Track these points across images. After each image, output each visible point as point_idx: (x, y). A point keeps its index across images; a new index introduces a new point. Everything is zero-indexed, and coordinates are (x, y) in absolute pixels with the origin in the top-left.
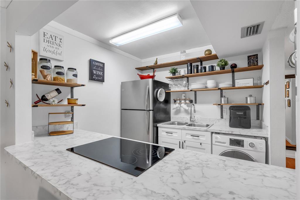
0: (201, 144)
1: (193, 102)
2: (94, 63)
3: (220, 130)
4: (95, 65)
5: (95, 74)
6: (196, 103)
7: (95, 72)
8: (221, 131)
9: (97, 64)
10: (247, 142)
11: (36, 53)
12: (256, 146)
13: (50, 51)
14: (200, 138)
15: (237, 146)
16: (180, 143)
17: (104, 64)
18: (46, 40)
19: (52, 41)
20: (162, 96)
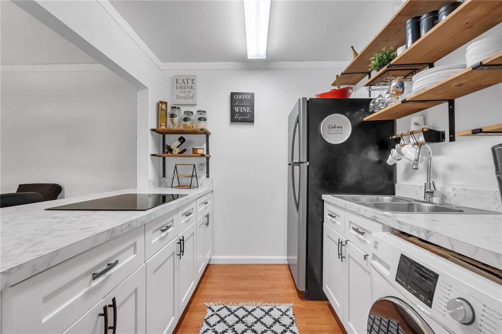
0: (365, 258)
2: (236, 97)
4: (237, 99)
5: (237, 113)
6: (454, 140)
7: (237, 110)
9: (240, 97)
10: (450, 288)
11: (166, 103)
12: (482, 326)
13: (182, 97)
14: (366, 240)
15: (412, 292)
16: (339, 243)
17: (252, 95)
18: (178, 87)
19: (184, 85)
20: (341, 132)
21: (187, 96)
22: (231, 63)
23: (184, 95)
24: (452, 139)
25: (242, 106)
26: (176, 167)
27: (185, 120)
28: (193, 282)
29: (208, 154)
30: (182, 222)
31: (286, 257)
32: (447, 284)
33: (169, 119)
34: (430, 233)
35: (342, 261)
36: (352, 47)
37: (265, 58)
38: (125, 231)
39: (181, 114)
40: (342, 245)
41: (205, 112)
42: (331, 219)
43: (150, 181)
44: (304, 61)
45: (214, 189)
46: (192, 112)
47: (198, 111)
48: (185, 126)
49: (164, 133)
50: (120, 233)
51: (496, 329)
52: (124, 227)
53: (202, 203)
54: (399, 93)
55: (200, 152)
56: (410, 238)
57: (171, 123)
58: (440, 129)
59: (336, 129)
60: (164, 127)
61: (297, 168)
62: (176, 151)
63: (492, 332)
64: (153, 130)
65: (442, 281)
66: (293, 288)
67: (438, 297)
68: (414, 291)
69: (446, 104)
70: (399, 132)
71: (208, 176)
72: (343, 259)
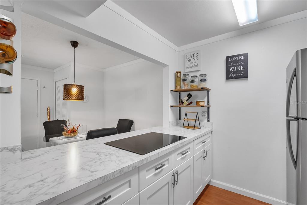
2: (230, 59)
4: (232, 61)
5: (232, 72)
7: (231, 69)
9: (235, 59)
11: (180, 72)
13: (190, 67)
17: (246, 55)
18: (188, 60)
19: (191, 59)
21: (194, 66)
22: (229, 33)
23: (191, 65)
25: (236, 66)
26: (186, 113)
27: (192, 82)
28: (190, 201)
29: (208, 105)
30: (177, 160)
33: (182, 82)
37: (257, 21)
38: (116, 176)
39: (189, 78)
41: (205, 75)
43: (170, 122)
45: (213, 130)
46: (196, 76)
47: (200, 75)
48: (191, 86)
49: (179, 92)
50: (112, 178)
52: (115, 173)
53: (201, 142)
55: (201, 103)
57: (183, 84)
60: (179, 88)
61: (294, 123)
62: (186, 103)
64: (172, 91)
71: (208, 121)
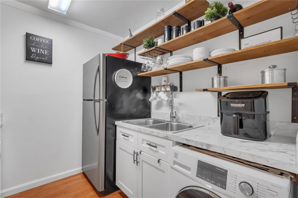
0: (159, 161)
1: (177, 89)
2: (32, 38)
3: (186, 139)
4: (34, 41)
5: (34, 53)
6: (182, 91)
7: (33, 50)
8: (189, 140)
10: (236, 177)
12: (258, 194)
14: (158, 150)
15: (210, 182)
16: (134, 153)
17: (51, 41)
20: (127, 81)
24: (181, 91)
25: (40, 48)
31: (81, 168)
32: (234, 175)
34: (210, 146)
35: (137, 165)
36: (130, 29)
37: (65, 13)
40: (137, 155)
42: (124, 138)
44: (94, 27)
51: (265, 195)
54: (161, 64)
56: (190, 147)
58: (176, 85)
59: (124, 78)
61: (97, 104)
63: (264, 197)
65: (230, 174)
66: (92, 191)
67: (230, 183)
68: (212, 181)
69: (179, 73)
70: (153, 84)
72: (138, 163)
